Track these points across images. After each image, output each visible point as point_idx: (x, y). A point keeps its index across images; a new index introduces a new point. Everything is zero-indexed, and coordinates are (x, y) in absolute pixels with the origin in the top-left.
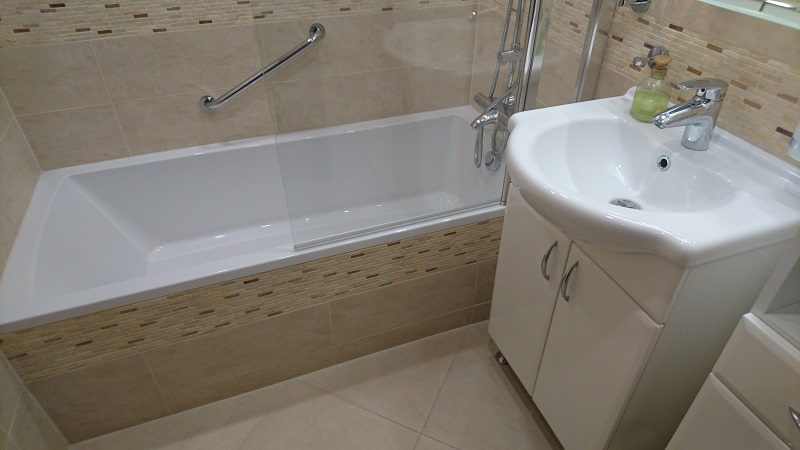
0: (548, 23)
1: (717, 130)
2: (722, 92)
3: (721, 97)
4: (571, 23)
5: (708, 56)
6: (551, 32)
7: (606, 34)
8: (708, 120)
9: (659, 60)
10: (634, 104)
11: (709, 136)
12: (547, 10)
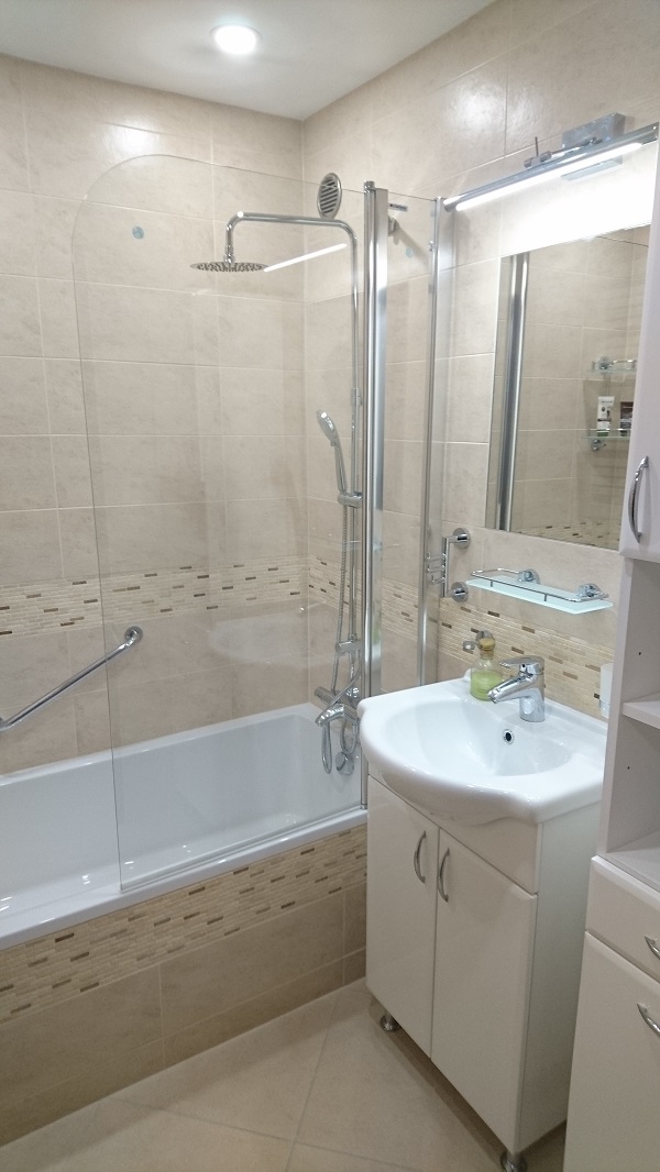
0: (381, 614)
1: (547, 702)
2: (540, 667)
3: (541, 671)
4: (403, 613)
5: (525, 636)
6: (384, 622)
7: (436, 622)
8: (535, 692)
9: (486, 643)
10: (472, 683)
11: (542, 708)
12: (379, 602)
